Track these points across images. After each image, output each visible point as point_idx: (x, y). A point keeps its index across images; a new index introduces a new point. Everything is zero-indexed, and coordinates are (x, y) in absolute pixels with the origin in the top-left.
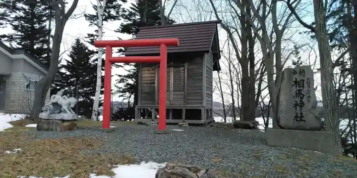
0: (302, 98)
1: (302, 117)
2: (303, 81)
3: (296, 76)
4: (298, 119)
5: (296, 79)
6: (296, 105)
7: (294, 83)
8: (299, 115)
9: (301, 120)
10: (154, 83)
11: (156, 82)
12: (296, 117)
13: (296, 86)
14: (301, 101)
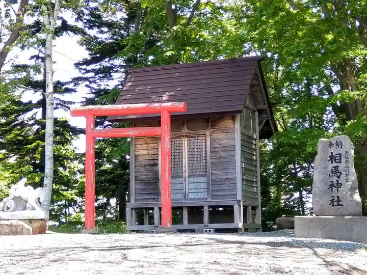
0: (339, 177)
1: (339, 200)
2: (340, 155)
3: (332, 150)
4: (335, 203)
5: (332, 153)
6: (332, 186)
7: (329, 158)
8: (336, 199)
9: (338, 205)
10: (156, 165)
11: (160, 162)
12: (333, 201)
13: (332, 163)
14: (337, 181)
